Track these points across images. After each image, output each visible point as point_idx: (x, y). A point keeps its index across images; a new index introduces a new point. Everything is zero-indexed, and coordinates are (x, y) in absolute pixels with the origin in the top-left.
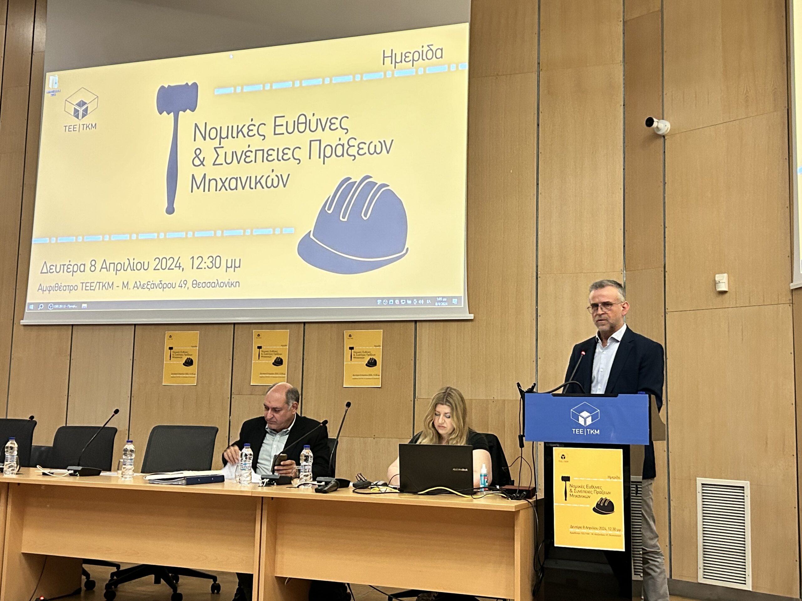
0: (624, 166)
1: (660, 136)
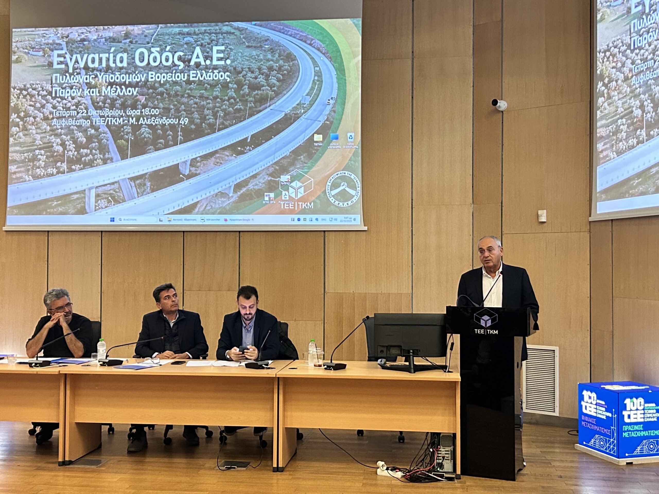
0: (473, 130)
1: (499, 111)
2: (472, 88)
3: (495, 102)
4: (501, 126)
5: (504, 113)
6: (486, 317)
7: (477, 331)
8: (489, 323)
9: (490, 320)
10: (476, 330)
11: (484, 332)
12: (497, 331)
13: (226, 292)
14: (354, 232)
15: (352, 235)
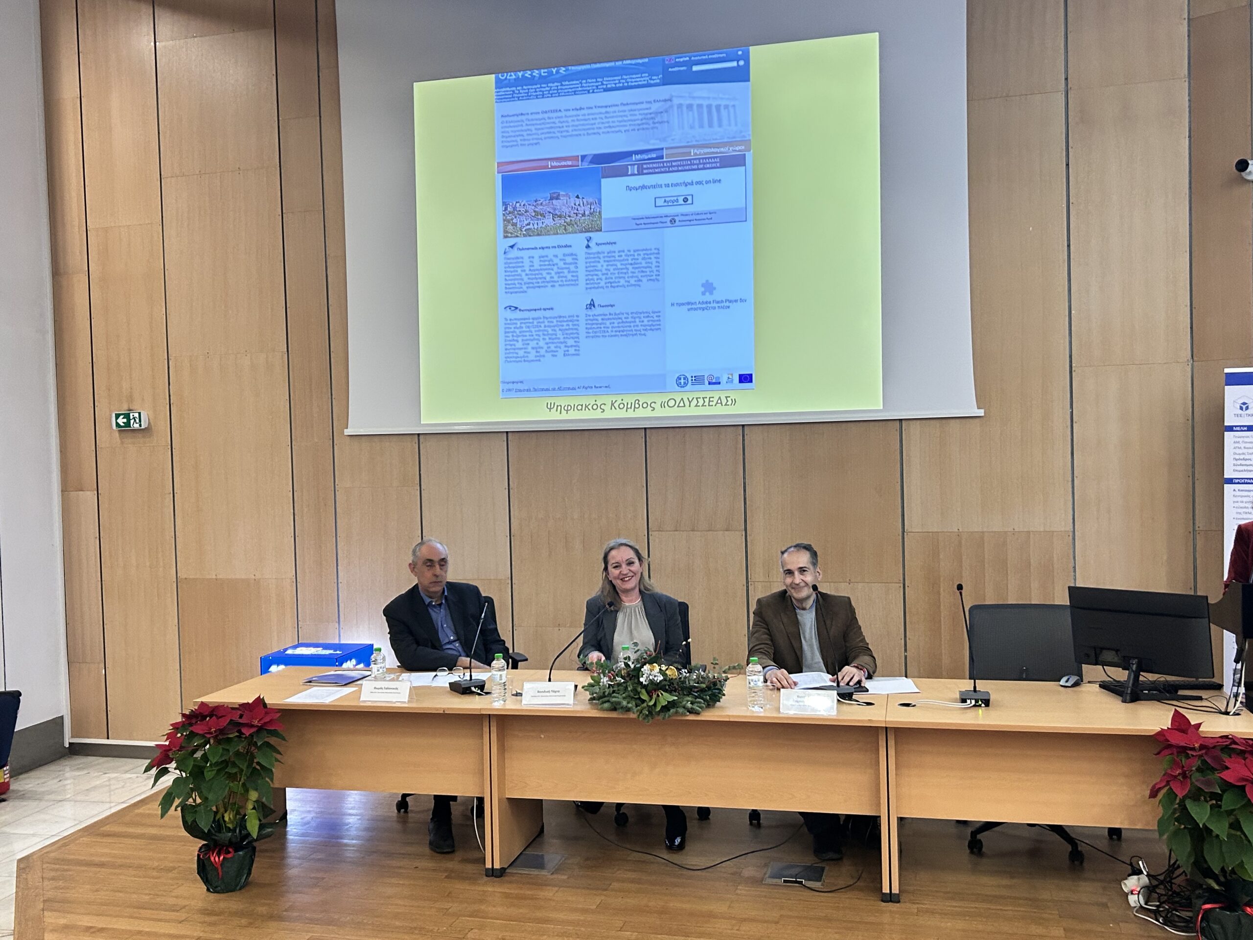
1: (1248, 181)
2: (1187, 140)
3: (1243, 166)
13: (722, 532)
14: (958, 420)
15: (954, 425)
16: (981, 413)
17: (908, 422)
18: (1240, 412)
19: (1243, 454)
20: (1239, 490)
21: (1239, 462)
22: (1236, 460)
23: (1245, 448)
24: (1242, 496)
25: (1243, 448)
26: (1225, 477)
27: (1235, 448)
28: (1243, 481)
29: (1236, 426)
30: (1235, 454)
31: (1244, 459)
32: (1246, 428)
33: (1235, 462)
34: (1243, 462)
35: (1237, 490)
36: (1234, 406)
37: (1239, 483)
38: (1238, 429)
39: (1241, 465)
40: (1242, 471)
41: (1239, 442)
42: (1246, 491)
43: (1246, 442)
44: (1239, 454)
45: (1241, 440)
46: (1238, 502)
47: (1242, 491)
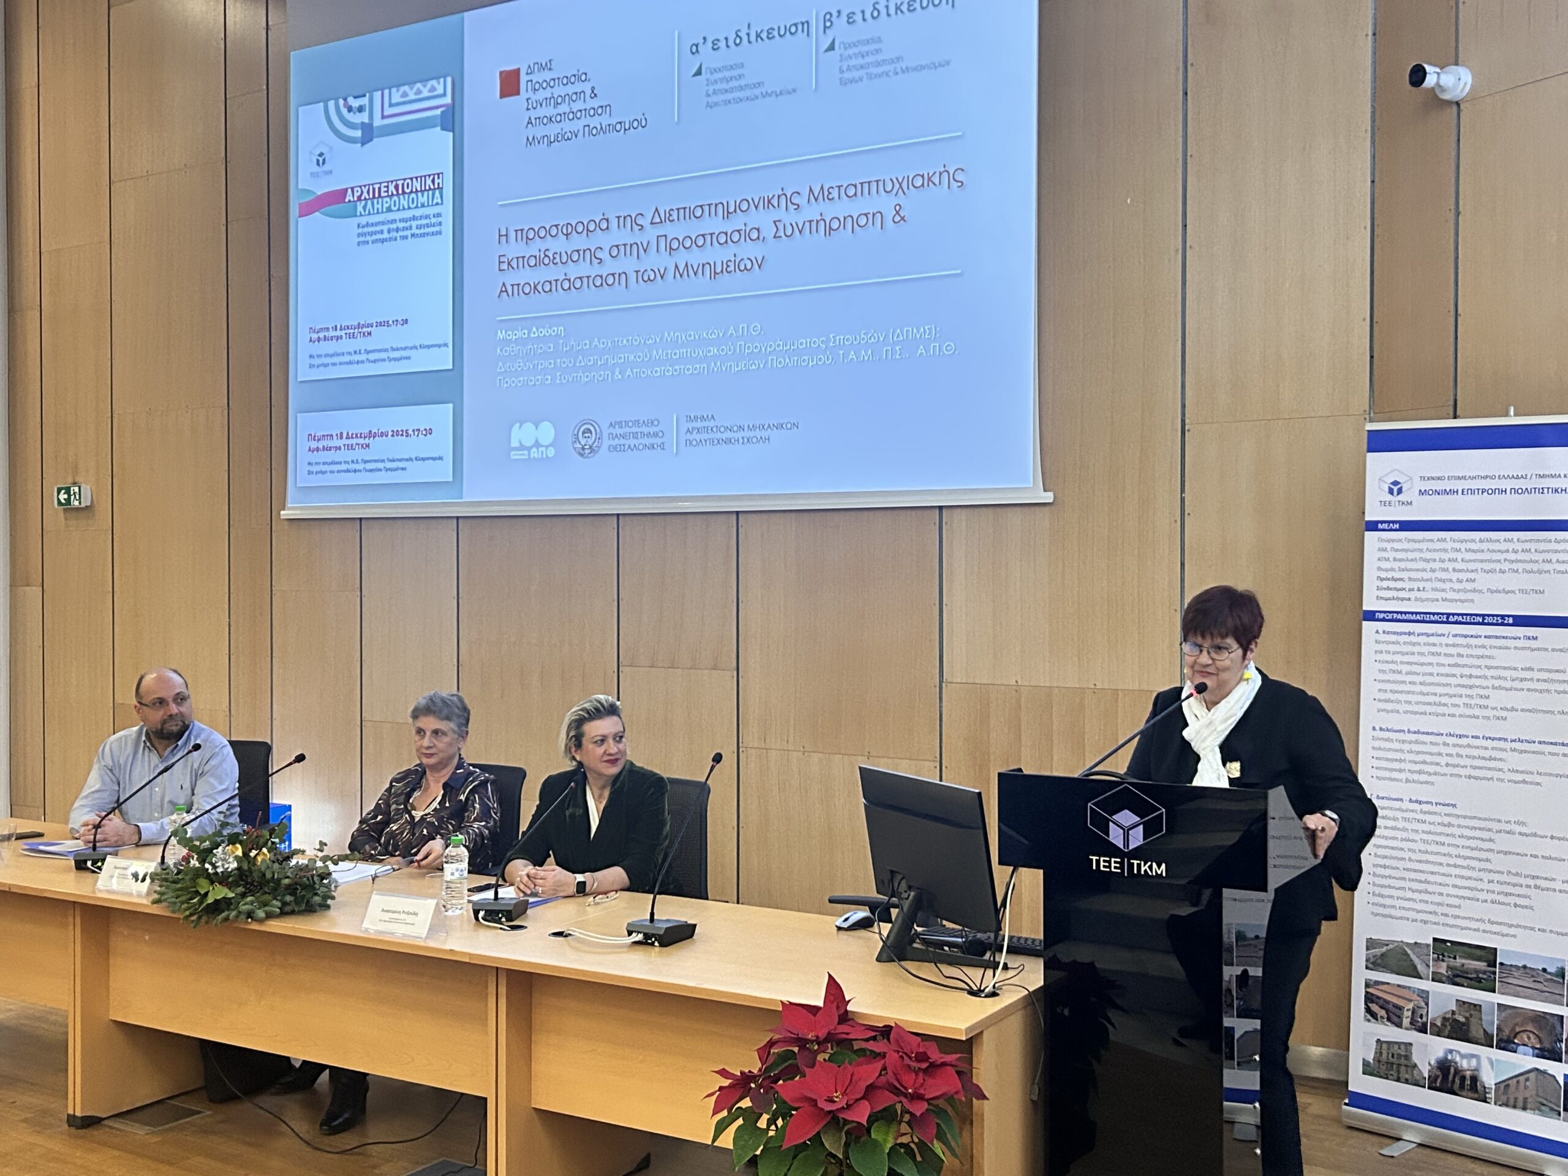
0: (1373, 174)
1: (1449, 103)
2: (1370, 37)
3: (1418, 75)
4: (1454, 154)
5: (1462, 106)
6: (1126, 817)
7: (1098, 862)
8: (1137, 838)
9: (1141, 827)
10: (1094, 858)
11: (1122, 868)
12: (1163, 866)
13: (706, 671)
14: (1018, 509)
15: (1015, 518)
16: (1049, 497)
17: (949, 511)
18: (1389, 497)
19: (1392, 570)
20: (1384, 632)
21: (1385, 584)
22: (1382, 579)
23: (1395, 559)
24: (1388, 643)
25: (1391, 559)
26: (1365, 608)
27: (1379, 559)
28: (1390, 616)
29: (1382, 522)
30: (1379, 569)
31: (1394, 579)
32: (1397, 526)
33: (1380, 583)
34: (1392, 584)
35: (1381, 631)
36: (1379, 488)
37: (1384, 620)
38: (1385, 526)
39: (1388, 589)
40: (1389, 599)
41: (1385, 550)
42: (1395, 633)
43: (1397, 550)
44: (1387, 570)
45: (1389, 546)
46: (1381, 652)
47: (1388, 633)
